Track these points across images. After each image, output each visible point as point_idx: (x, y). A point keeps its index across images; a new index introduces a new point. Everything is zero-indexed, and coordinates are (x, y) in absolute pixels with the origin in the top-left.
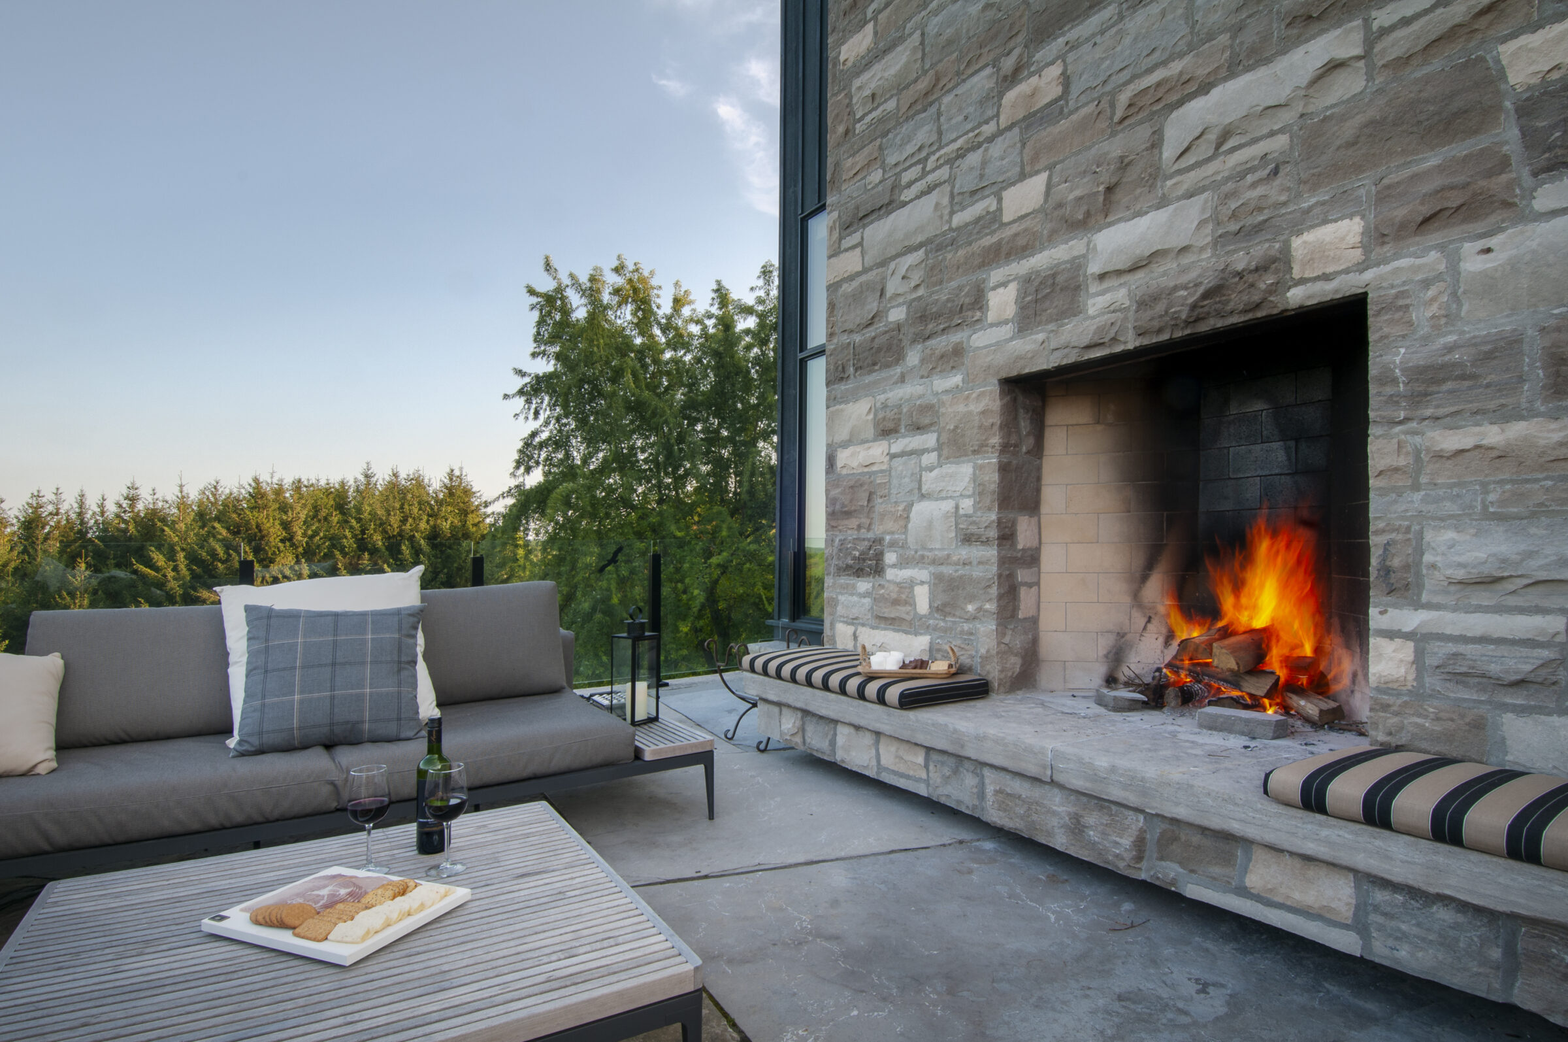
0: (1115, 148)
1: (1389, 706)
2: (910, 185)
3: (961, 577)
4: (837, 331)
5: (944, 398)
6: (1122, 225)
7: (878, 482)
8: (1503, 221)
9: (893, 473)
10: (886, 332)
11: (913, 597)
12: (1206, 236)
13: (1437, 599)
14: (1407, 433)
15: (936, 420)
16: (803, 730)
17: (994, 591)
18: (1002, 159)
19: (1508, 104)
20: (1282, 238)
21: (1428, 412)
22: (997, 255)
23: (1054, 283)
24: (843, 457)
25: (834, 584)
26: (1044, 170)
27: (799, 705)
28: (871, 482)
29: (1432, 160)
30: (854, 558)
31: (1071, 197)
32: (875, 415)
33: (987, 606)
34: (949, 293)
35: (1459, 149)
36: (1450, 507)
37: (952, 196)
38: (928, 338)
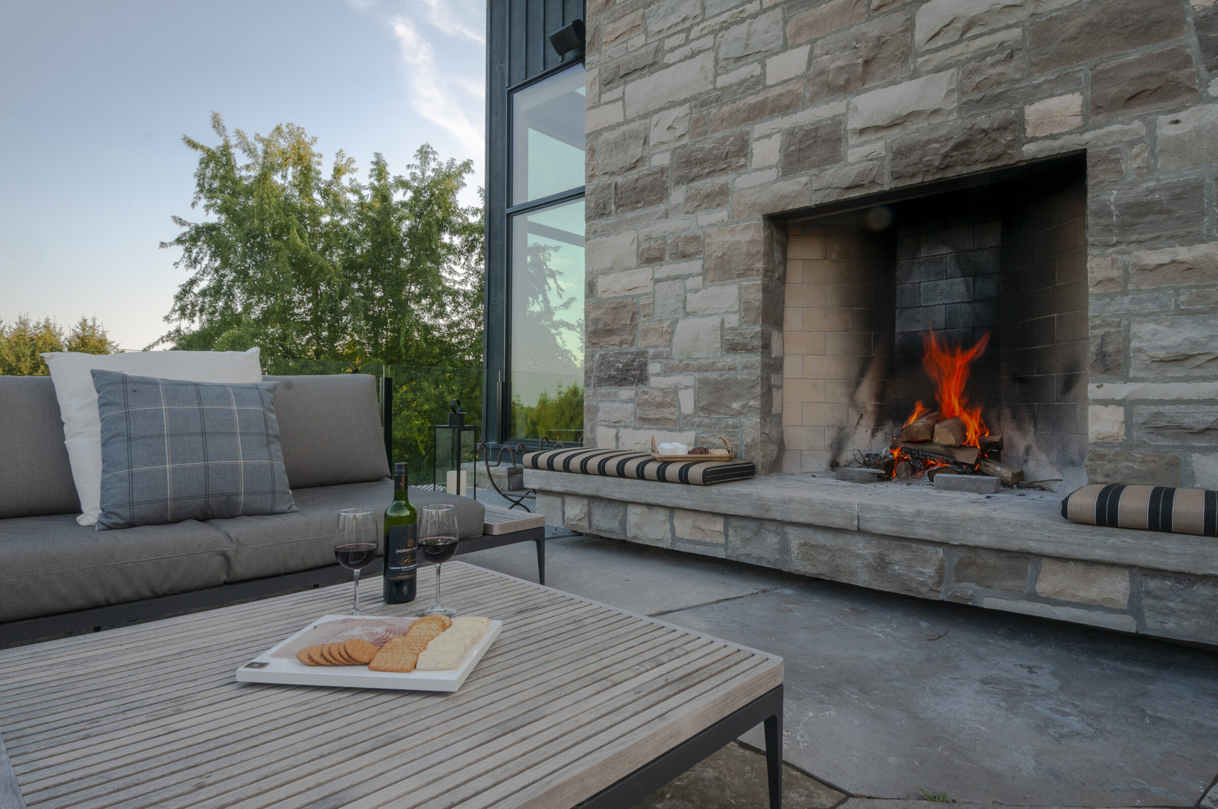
0: (873, 29)
1: (1105, 455)
2: (673, 50)
3: (726, 380)
4: (597, 173)
5: (710, 230)
6: (878, 92)
7: (641, 303)
8: (1187, 102)
9: (657, 295)
10: (649, 175)
11: (678, 400)
12: (953, 102)
13: (1142, 374)
14: (1118, 253)
15: (701, 249)
16: (589, 515)
17: (758, 390)
18: (767, 32)
19: (1189, 19)
20: (1017, 106)
21: (1134, 238)
22: (759, 112)
23: (816, 135)
24: (603, 283)
25: (594, 393)
26: (807, 43)
27: (588, 492)
28: (634, 304)
29: (1134, 55)
30: (618, 369)
31: (833, 66)
32: (638, 246)
33: (752, 403)
34: (714, 143)
35: (1155, 48)
36: (1151, 307)
37: (716, 60)
38: (693, 180)
